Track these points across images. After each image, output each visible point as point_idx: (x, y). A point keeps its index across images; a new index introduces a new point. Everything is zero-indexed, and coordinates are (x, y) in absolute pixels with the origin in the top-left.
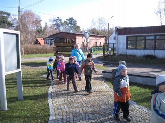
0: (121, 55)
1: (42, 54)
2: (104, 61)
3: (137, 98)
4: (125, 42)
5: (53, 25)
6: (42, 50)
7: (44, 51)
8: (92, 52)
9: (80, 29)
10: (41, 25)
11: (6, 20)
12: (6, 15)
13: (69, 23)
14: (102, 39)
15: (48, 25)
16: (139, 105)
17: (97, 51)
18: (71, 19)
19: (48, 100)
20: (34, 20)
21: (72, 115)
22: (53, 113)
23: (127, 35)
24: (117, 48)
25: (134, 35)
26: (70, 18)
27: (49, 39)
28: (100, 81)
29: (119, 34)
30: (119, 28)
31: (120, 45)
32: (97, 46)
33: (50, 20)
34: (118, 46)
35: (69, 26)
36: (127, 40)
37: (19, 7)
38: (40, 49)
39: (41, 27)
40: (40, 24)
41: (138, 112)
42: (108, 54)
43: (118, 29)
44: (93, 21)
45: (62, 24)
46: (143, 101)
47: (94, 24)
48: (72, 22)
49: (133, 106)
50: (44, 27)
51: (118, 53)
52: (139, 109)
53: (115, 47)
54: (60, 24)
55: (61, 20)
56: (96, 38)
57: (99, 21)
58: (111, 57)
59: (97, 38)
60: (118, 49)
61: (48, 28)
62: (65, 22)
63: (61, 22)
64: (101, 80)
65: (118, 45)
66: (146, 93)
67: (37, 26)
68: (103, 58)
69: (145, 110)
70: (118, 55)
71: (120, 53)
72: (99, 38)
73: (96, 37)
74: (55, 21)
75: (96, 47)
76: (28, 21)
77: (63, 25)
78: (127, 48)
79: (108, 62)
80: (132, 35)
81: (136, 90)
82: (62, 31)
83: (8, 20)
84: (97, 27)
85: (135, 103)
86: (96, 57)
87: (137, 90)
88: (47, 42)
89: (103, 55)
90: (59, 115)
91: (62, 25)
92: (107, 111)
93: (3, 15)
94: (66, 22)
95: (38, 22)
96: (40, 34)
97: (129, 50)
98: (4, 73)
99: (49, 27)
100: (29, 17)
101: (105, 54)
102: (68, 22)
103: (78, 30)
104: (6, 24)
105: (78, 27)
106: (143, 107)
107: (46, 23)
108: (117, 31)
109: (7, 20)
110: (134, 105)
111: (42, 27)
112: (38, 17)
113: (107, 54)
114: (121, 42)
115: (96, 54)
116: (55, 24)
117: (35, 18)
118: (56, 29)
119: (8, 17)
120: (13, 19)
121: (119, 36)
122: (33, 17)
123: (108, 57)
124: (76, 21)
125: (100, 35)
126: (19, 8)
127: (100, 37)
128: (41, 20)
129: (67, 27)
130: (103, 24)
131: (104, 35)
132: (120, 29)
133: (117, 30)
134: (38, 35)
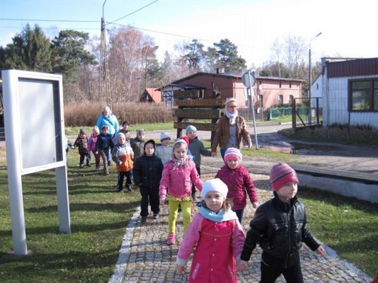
0: (334, 125)
1: (154, 123)
2: (294, 141)
3: (343, 239)
4: (345, 94)
5: (184, 57)
6: (153, 114)
7: (157, 118)
8: (271, 118)
9: (246, 64)
10: (157, 58)
11: (78, 50)
12: (79, 39)
13: (219, 52)
14: (294, 87)
15: (172, 58)
16: (342, 258)
17: (283, 116)
18: (225, 43)
19: (125, 236)
20: (142, 48)
21: (163, 277)
22: (123, 269)
23: (350, 78)
24: (325, 109)
25: (367, 77)
26: (222, 41)
27: (171, 89)
28: (264, 191)
29: (330, 76)
30: (330, 61)
31: (332, 102)
32: (281, 105)
33: (176, 47)
34: (328, 105)
35: (220, 58)
36: (351, 90)
37: (102, 19)
38: (149, 113)
39: (155, 62)
40: (154, 56)
41: (333, 277)
42: (303, 124)
43: (327, 63)
44: (274, 45)
45: (204, 54)
46: (358, 247)
47: (278, 52)
48: (228, 50)
49: (325, 261)
50: (163, 62)
51: (328, 121)
52: (339, 271)
53: (320, 106)
54: (199, 54)
55: (200, 46)
56: (280, 87)
57: (288, 45)
58: (310, 130)
59: (283, 86)
60: (328, 111)
61: (172, 64)
62: (211, 50)
63: (201, 51)
64: (267, 189)
65: (328, 101)
66: (372, 225)
67: (147, 61)
68: (292, 133)
69: (352, 274)
70: (328, 126)
71: (333, 120)
72: (289, 86)
73: (280, 82)
74: (187, 47)
75: (279, 107)
76: (126, 50)
77: (206, 57)
78: (350, 109)
79: (304, 143)
80: (363, 77)
81: (347, 217)
82: (203, 71)
83: (85, 49)
84: (283, 59)
85: (334, 252)
86: (277, 131)
87: (352, 217)
88: (166, 97)
89: (291, 126)
90: (133, 274)
91: (204, 58)
92: (253, 271)
93: (73, 39)
94: (214, 50)
95: (149, 51)
96: (155, 79)
97: (356, 114)
98: (21, 170)
99: (174, 62)
100: (130, 42)
101: (297, 123)
102: (218, 49)
103: (240, 68)
104: (80, 59)
105: (242, 61)
106: (351, 264)
107: (167, 54)
108: (326, 68)
109: (82, 49)
110: (327, 257)
111: (159, 61)
112: (149, 40)
113: (301, 122)
114: (335, 95)
115: (280, 124)
116: (188, 55)
117: (141, 42)
118: (190, 66)
119: (84, 43)
120: (96, 45)
121: (331, 80)
122: (139, 41)
123: (304, 130)
124: (235, 48)
125: (290, 79)
126: (103, 22)
127: (291, 83)
128: (157, 47)
129: (215, 62)
130: (298, 53)
131: (300, 78)
132: (332, 63)
133: (325, 65)
134: (150, 82)
